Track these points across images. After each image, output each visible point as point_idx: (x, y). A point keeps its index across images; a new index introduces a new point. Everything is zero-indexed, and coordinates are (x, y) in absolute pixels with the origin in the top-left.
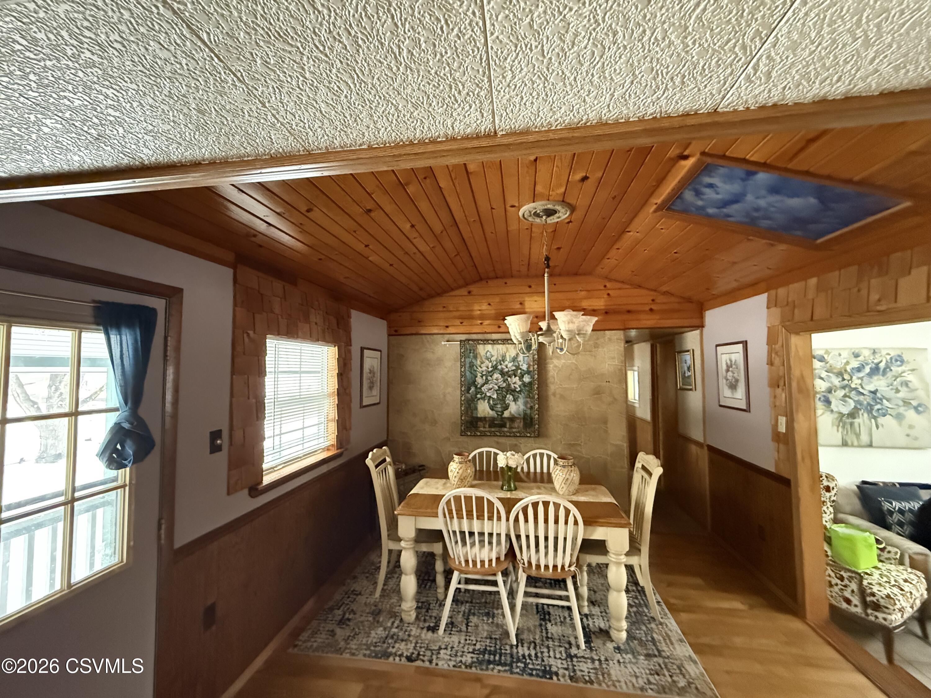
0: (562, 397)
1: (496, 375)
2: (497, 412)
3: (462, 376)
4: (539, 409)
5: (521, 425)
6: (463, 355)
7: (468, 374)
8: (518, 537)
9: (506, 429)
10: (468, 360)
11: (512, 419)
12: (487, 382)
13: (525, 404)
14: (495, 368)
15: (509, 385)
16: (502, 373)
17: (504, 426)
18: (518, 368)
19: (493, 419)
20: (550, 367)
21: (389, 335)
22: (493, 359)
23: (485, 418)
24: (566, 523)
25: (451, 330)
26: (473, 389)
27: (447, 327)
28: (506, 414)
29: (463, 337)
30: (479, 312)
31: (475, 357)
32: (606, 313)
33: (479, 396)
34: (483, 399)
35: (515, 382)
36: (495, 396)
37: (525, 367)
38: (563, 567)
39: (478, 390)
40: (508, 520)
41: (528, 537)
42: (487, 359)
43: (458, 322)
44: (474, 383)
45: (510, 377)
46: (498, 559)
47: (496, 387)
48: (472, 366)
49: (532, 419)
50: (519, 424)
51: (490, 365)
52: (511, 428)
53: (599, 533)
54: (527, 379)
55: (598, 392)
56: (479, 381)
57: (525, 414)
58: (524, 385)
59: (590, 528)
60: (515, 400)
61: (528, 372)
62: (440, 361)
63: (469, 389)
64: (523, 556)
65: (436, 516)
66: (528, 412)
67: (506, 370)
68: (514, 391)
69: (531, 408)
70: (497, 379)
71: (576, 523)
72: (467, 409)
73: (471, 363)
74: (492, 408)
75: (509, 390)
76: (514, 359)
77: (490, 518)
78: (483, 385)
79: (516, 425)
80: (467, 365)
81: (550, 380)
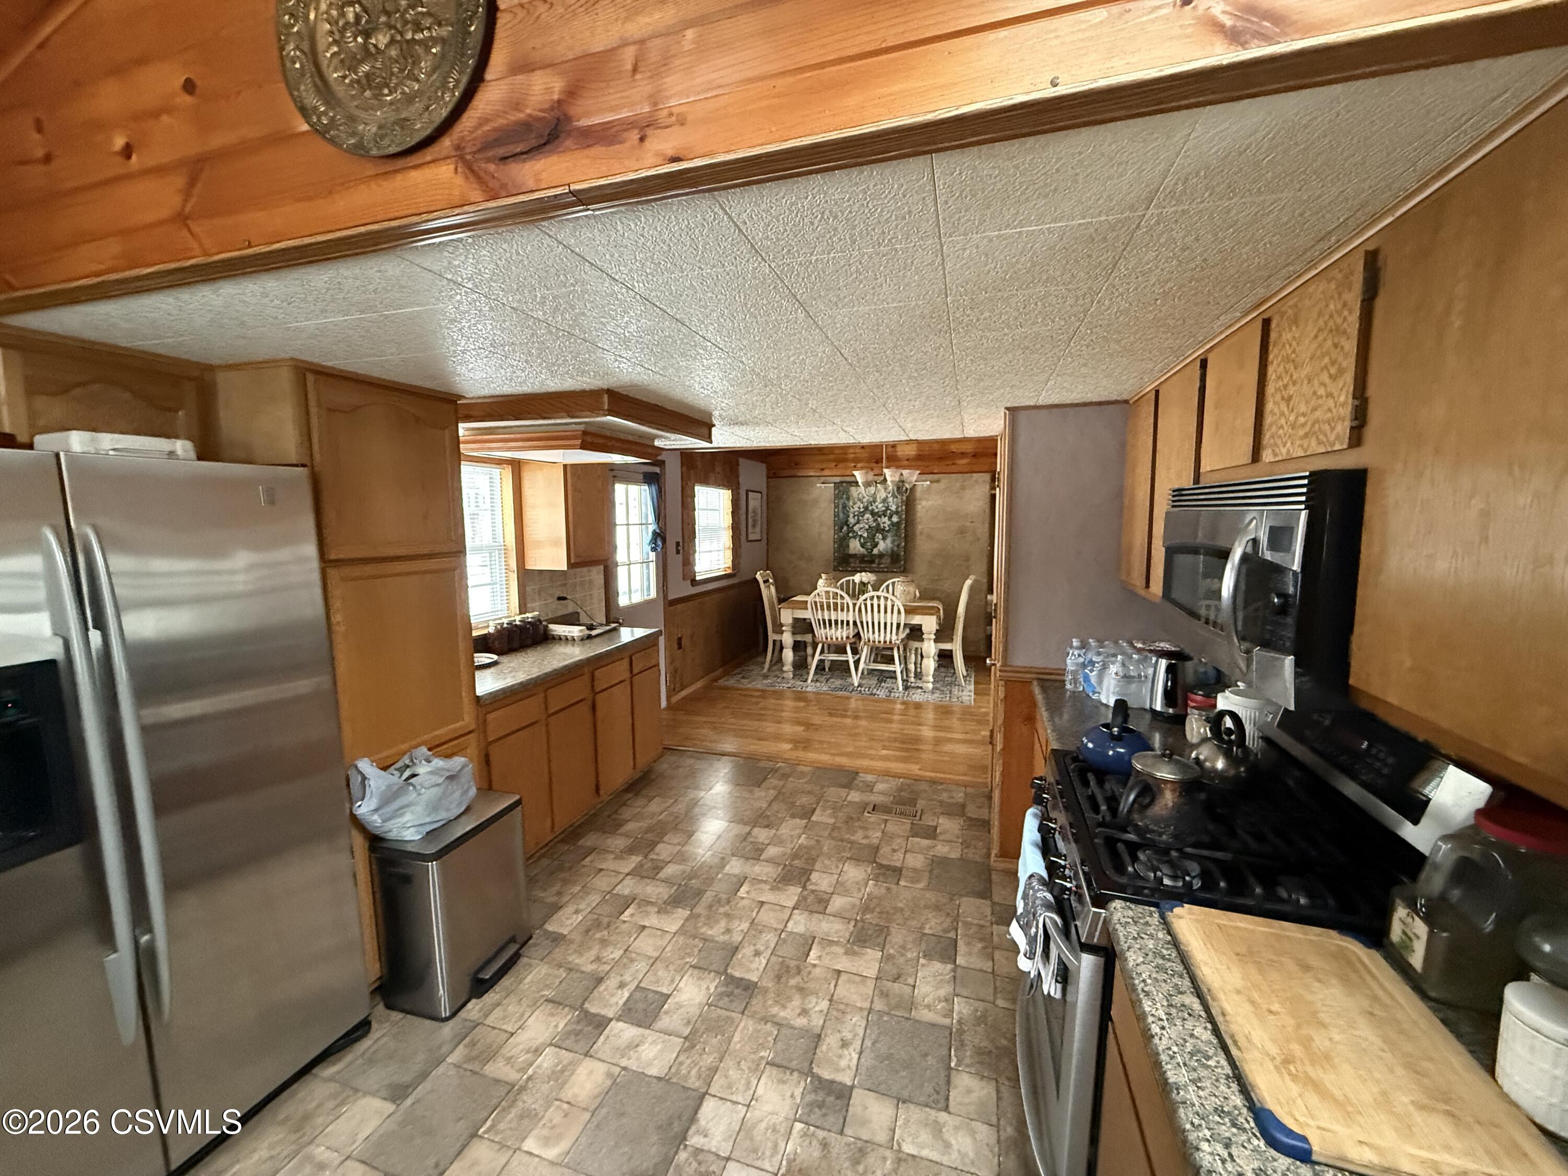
0: (929, 537)
1: (868, 516)
2: (867, 549)
3: (835, 516)
4: (905, 547)
5: (889, 560)
6: (837, 497)
7: (841, 515)
8: (862, 623)
9: (874, 565)
10: (842, 501)
11: (881, 556)
12: (858, 522)
13: (893, 542)
14: (866, 508)
15: (878, 525)
16: (873, 514)
17: (872, 562)
18: (887, 508)
19: (863, 556)
20: (919, 507)
21: (768, 477)
22: (865, 500)
23: (855, 555)
24: (892, 612)
25: (827, 472)
26: (845, 528)
27: (822, 469)
28: (875, 551)
29: (838, 479)
30: (852, 456)
31: (848, 499)
32: (974, 456)
33: (851, 535)
34: (855, 537)
35: (885, 522)
36: (865, 535)
37: (893, 508)
38: (891, 642)
39: (851, 529)
40: (854, 611)
41: (867, 623)
42: (860, 500)
43: (833, 464)
44: (846, 523)
45: (880, 517)
46: (848, 638)
47: (867, 527)
48: (844, 507)
49: (898, 555)
50: (887, 560)
51: (862, 506)
52: (879, 564)
53: (916, 620)
54: (895, 519)
55: (962, 531)
56: (852, 520)
57: (893, 551)
58: (893, 524)
59: (910, 616)
60: (884, 539)
61: (897, 513)
62: (816, 502)
63: (842, 528)
64: (865, 636)
65: (807, 609)
66: (896, 549)
67: (876, 510)
68: (884, 530)
69: (898, 546)
70: (868, 519)
71: (899, 612)
72: (841, 545)
73: (844, 503)
74: (862, 546)
75: (879, 529)
76: (884, 500)
77: (842, 610)
78: (855, 525)
79: (883, 561)
80: (841, 507)
81: (918, 520)
